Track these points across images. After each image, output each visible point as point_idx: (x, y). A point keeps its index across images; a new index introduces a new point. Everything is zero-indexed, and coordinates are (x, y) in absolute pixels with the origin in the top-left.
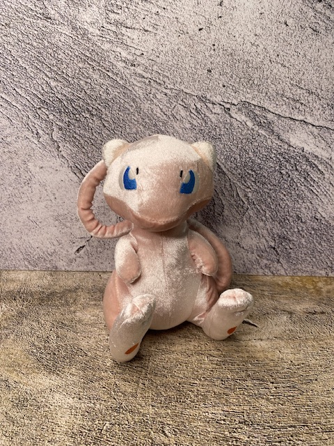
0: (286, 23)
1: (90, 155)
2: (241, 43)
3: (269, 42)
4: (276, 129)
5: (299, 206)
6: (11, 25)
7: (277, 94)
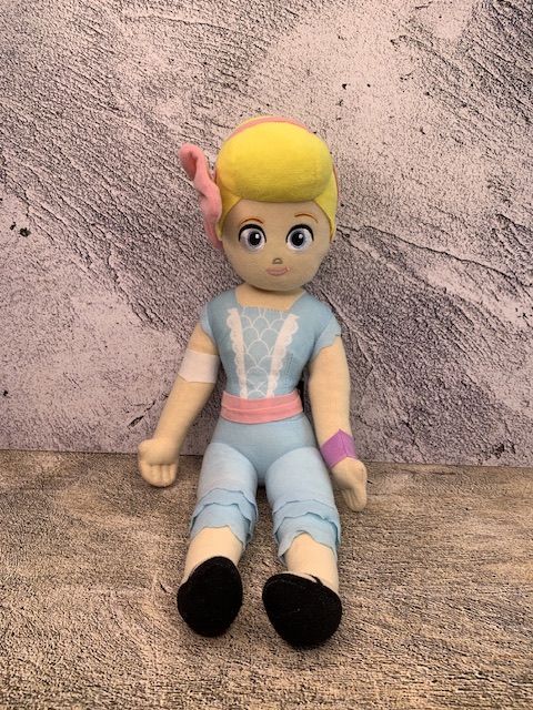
0: (421, 131)
1: (159, 289)
2: (366, 153)
3: (401, 153)
4: (409, 262)
5: (440, 366)
6: (65, 115)
7: (412, 217)
